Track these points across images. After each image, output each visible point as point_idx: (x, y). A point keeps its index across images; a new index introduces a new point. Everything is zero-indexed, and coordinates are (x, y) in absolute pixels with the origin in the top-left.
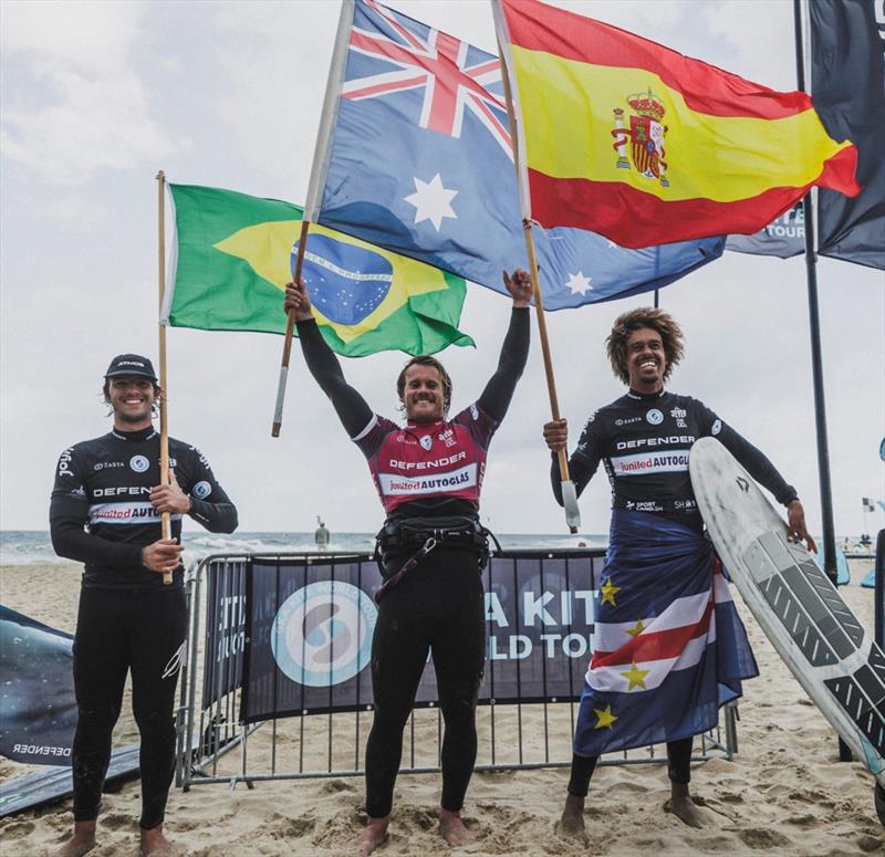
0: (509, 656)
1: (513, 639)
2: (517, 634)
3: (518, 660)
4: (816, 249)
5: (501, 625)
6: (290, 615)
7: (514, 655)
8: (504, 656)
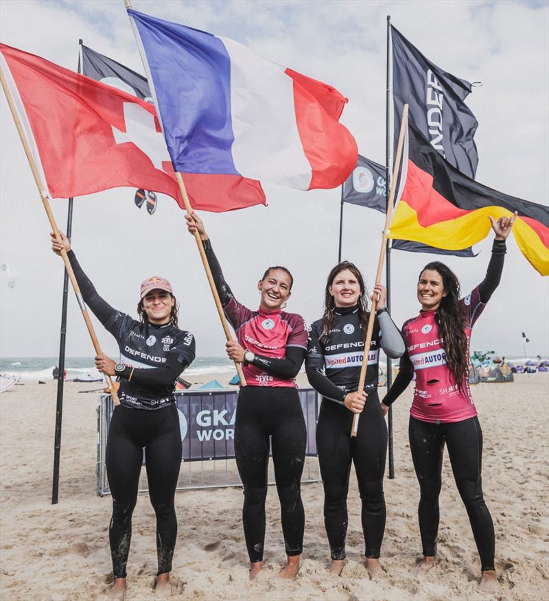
4: (390, 246)
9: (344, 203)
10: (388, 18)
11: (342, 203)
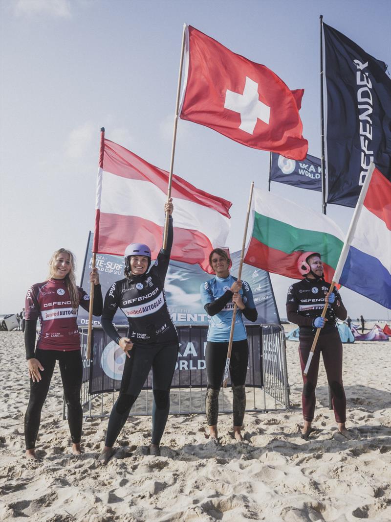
0: (197, 368)
1: (199, 362)
2: (201, 359)
3: (201, 370)
4: (326, 201)
5: (194, 356)
6: (109, 351)
7: (199, 368)
8: (195, 368)
9: (271, 181)
10: (321, 17)
11: (270, 182)
